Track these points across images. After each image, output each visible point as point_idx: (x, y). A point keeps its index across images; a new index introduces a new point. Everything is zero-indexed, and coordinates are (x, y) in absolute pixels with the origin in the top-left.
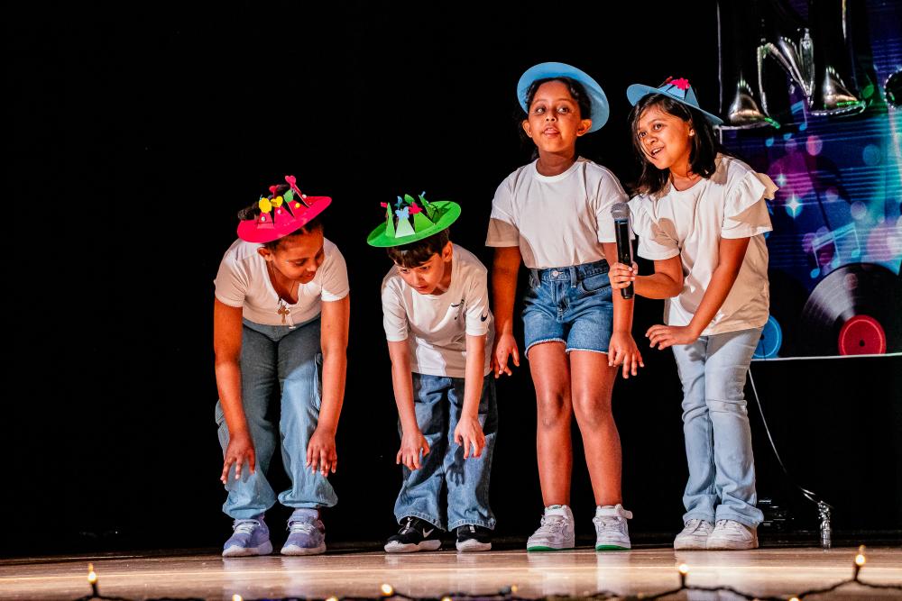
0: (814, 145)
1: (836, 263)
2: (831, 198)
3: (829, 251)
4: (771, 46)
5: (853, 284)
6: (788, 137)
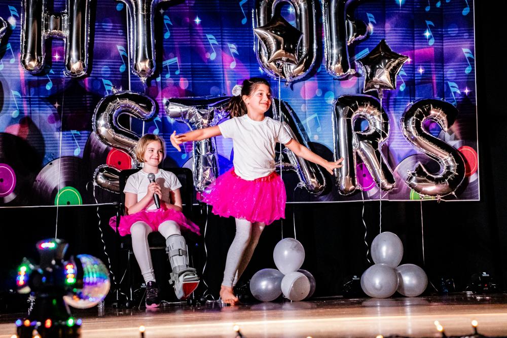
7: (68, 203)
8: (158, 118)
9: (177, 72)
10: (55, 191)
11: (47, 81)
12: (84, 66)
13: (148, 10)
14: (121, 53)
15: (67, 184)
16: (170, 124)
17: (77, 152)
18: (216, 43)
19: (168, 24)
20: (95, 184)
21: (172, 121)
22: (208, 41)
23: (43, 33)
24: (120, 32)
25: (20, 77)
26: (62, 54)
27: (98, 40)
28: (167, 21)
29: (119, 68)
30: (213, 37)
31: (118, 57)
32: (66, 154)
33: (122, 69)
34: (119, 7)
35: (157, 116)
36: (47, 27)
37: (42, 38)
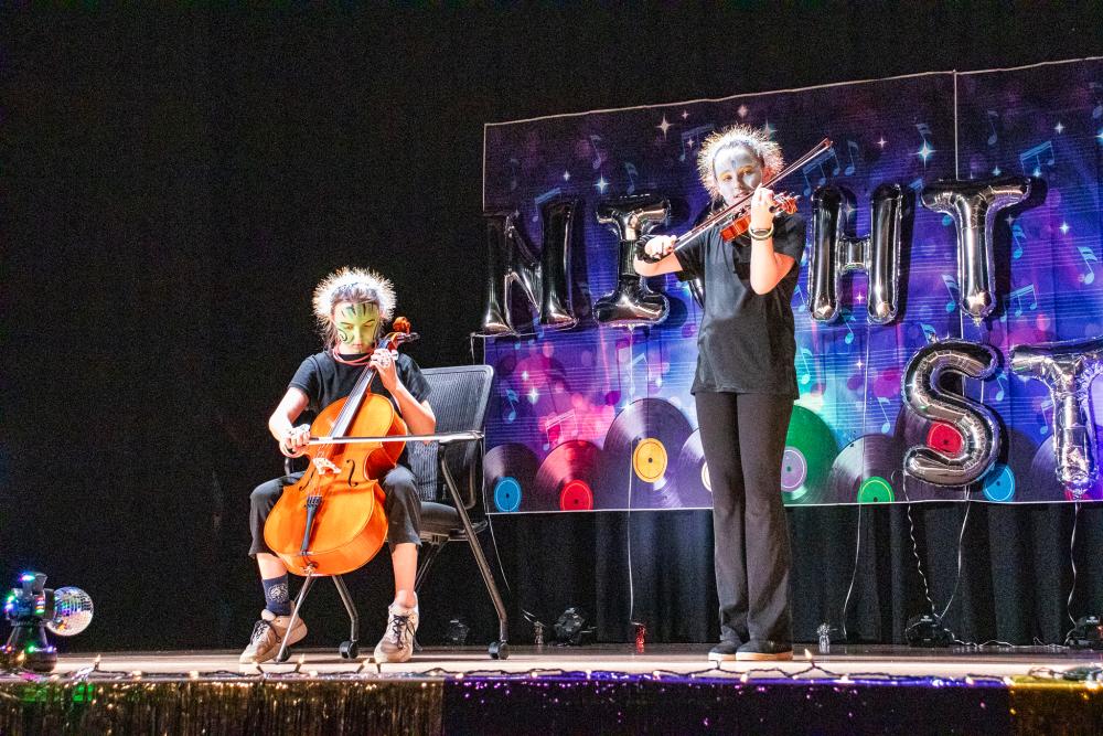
0: (548, 350)
1: (561, 440)
2: (559, 390)
3: (556, 430)
4: (514, 274)
5: (572, 457)
6: (531, 342)
7: (875, 500)
8: (1004, 376)
9: (1034, 307)
10: (858, 482)
11: (846, 332)
12: (892, 308)
13: (981, 221)
14: (948, 285)
15: (874, 473)
16: (1022, 383)
17: (886, 428)
18: (1095, 259)
19: (1019, 238)
20: (906, 473)
21: (1025, 379)
22: (1081, 257)
23: (838, 266)
24: (947, 256)
25: (810, 328)
26: (865, 293)
27: (916, 270)
28: (1018, 233)
29: (945, 307)
30: (1090, 250)
31: (944, 291)
32: (872, 432)
33: (950, 307)
34: (945, 222)
35: (1000, 373)
36: (843, 260)
37: (836, 275)
